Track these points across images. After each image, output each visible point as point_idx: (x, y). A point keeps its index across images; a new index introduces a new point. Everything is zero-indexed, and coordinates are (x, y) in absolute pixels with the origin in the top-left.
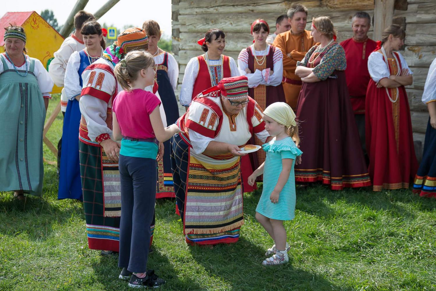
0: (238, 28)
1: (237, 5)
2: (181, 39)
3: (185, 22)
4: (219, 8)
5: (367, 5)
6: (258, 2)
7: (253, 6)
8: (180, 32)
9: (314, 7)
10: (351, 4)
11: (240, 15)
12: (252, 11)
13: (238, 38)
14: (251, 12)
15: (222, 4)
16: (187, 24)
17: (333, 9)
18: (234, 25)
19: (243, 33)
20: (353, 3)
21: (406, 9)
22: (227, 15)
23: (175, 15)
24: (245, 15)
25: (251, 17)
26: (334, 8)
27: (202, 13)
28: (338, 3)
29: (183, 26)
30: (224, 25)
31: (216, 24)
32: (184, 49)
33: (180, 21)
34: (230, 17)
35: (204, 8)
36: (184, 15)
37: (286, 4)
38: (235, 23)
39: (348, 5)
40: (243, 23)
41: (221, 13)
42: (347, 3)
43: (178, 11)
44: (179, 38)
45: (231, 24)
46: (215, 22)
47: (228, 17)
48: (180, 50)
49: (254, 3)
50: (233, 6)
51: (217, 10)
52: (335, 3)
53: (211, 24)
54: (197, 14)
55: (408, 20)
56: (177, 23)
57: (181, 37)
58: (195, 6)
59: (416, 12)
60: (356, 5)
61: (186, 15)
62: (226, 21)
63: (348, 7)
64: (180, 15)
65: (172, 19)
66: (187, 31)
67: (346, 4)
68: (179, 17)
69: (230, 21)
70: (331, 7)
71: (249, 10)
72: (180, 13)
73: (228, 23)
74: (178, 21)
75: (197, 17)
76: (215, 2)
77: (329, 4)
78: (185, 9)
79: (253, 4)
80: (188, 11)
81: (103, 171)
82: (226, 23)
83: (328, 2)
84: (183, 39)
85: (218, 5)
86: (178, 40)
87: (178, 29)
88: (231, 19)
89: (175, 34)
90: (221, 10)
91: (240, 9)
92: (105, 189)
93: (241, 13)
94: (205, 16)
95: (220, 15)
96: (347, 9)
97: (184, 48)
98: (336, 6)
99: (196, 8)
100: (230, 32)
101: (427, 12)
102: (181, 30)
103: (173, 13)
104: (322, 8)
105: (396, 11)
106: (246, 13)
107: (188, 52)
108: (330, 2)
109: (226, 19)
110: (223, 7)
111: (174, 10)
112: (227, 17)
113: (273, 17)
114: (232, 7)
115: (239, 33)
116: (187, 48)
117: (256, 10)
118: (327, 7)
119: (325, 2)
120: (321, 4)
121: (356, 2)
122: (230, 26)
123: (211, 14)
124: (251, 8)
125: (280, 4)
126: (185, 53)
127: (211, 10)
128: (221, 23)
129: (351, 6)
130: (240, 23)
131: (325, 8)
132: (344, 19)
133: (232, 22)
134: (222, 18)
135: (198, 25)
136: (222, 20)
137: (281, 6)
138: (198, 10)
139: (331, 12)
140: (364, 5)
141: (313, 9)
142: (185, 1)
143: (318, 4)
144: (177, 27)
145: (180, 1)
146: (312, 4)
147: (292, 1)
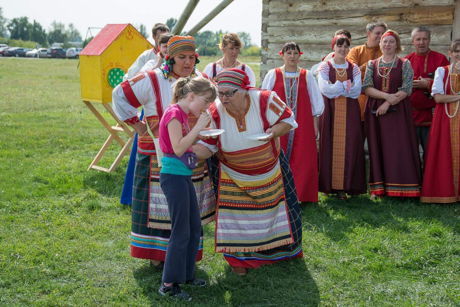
0: (322, 40)
1: (321, 19)
2: (269, 49)
3: (273, 34)
4: (305, 21)
5: (446, 20)
6: (341, 16)
7: (336, 19)
8: (269, 43)
9: (394, 21)
10: (430, 19)
11: (324, 27)
12: (336, 24)
13: (321, 49)
14: (334, 25)
15: (307, 17)
16: (275, 36)
17: (412, 24)
18: (318, 37)
19: (326, 44)
20: (432, 18)
23: (264, 27)
24: (329, 28)
25: (334, 30)
26: (413, 22)
27: (289, 26)
28: (418, 17)
29: (272, 37)
30: (309, 37)
31: (301, 35)
32: (272, 59)
33: (269, 32)
34: (315, 29)
35: (291, 21)
36: (273, 26)
37: (367, 18)
38: (320, 35)
39: (428, 19)
40: (326, 35)
41: (306, 26)
42: (427, 18)
43: (268, 23)
44: (267, 48)
45: (315, 35)
46: (301, 34)
47: (313, 30)
48: (268, 59)
49: (338, 17)
50: (318, 19)
51: (302, 22)
52: (415, 18)
53: (297, 35)
54: (285, 26)
56: (266, 34)
57: (269, 47)
58: (283, 18)
60: (435, 19)
61: (275, 26)
62: (311, 33)
63: (427, 21)
64: (269, 26)
65: (262, 31)
66: (275, 42)
67: (425, 19)
68: (268, 29)
69: (314, 33)
70: (410, 22)
71: (333, 23)
72: (269, 25)
73: (313, 35)
74: (267, 33)
75: (284, 29)
76: (301, 15)
77: (409, 19)
78: (274, 21)
79: (336, 18)
80: (277, 23)
81: (151, 182)
82: (311, 35)
83: (408, 17)
84: (271, 49)
85: (304, 18)
86: (267, 50)
87: (267, 40)
88: (315, 31)
89: (264, 44)
90: (307, 22)
91: (324, 22)
92: (151, 201)
93: (325, 26)
94: (292, 28)
95: (306, 28)
96: (426, 23)
97: (271, 57)
98: (416, 20)
99: (284, 20)
100: (314, 43)
102: (270, 41)
103: (263, 24)
104: (402, 22)
106: (329, 25)
107: (275, 61)
108: (410, 17)
109: (311, 32)
110: (308, 20)
111: (263, 22)
112: (311, 29)
113: (355, 30)
114: (316, 20)
115: (322, 44)
116: (275, 57)
117: (339, 23)
118: (407, 21)
119: (405, 17)
120: (401, 18)
121: (435, 17)
122: (314, 38)
123: (297, 26)
124: (334, 21)
125: (362, 18)
126: (273, 62)
127: (298, 22)
128: (306, 35)
129: (430, 21)
130: (323, 36)
131: (405, 22)
133: (316, 34)
134: (307, 31)
135: (285, 36)
136: (307, 32)
137: (363, 19)
138: (285, 23)
139: (411, 26)
140: (443, 20)
141: (393, 23)
142: (274, 13)
143: (398, 18)
144: (266, 38)
145: (269, 14)
146: (392, 18)
147: (373, 15)
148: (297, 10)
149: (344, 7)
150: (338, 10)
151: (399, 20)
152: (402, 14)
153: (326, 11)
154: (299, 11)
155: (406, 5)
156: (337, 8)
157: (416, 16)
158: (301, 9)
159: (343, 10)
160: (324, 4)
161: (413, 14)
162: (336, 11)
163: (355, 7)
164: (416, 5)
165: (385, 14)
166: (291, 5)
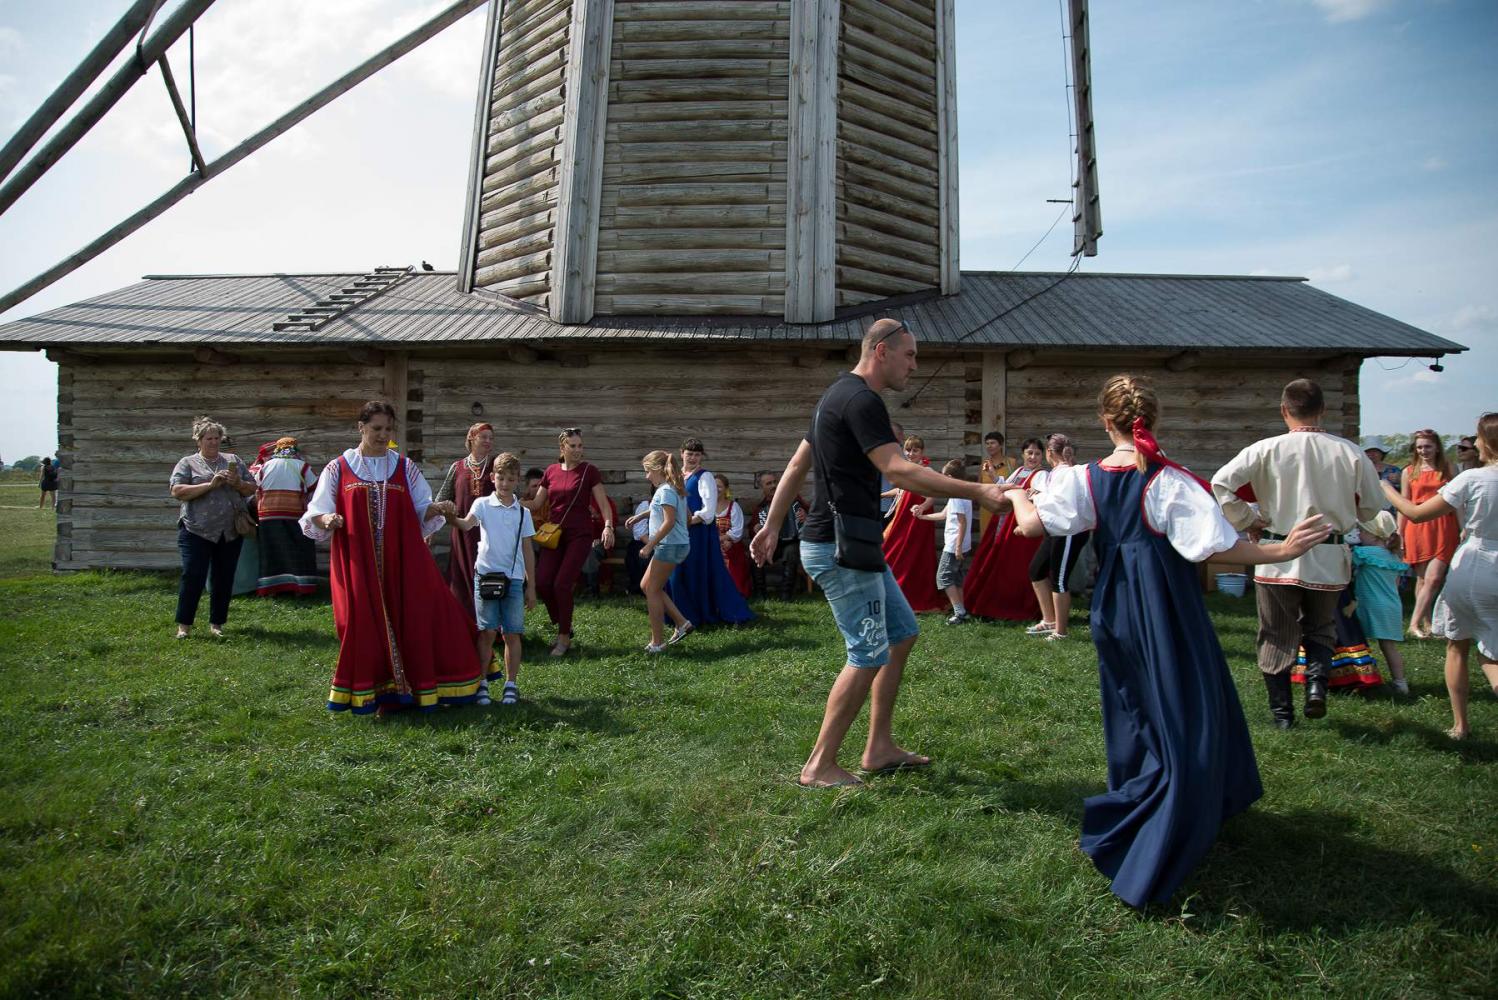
3: (84, 427)
4: (149, 411)
6: (215, 406)
8: (75, 439)
9: (303, 414)
15: (153, 406)
16: (90, 430)
17: (328, 418)
18: (177, 432)
21: (421, 421)
22: (163, 421)
23: (64, 417)
26: (329, 416)
27: (119, 416)
28: (336, 411)
29: (82, 432)
30: (161, 432)
32: (82, 462)
35: (122, 410)
36: (82, 417)
37: (260, 409)
41: (151, 417)
42: (349, 412)
43: (71, 412)
46: (145, 427)
47: (167, 422)
48: (74, 462)
49: (210, 407)
50: (175, 409)
51: (145, 413)
52: (332, 411)
53: (136, 429)
54: (109, 417)
55: (424, 432)
56: (68, 427)
57: (75, 445)
58: (105, 406)
59: (434, 424)
61: (88, 417)
62: (164, 426)
63: (348, 416)
64: (72, 417)
65: (58, 423)
66: (88, 438)
67: (347, 413)
68: (73, 420)
69: (170, 427)
70: (326, 416)
72: (74, 414)
73: (169, 429)
74: (71, 426)
75: (108, 421)
76: (141, 403)
77: (323, 412)
78: (86, 410)
80: (92, 413)
82: (164, 429)
83: (322, 410)
84: (78, 449)
85: (146, 407)
86: (70, 450)
87: (72, 436)
88: (170, 424)
89: (65, 440)
90: (152, 412)
91: (186, 413)
94: (124, 420)
95: (152, 420)
97: (85, 459)
98: (333, 414)
99: (107, 409)
100: (167, 440)
101: (446, 425)
102: (77, 437)
103: (61, 415)
104: (313, 415)
105: (411, 423)
107: (92, 465)
108: (325, 410)
109: (161, 425)
110: (155, 409)
111: (62, 411)
113: (241, 423)
114: (170, 410)
116: (89, 459)
118: (320, 415)
119: (318, 409)
120: (311, 411)
122: (171, 433)
123: (136, 417)
125: (252, 409)
126: (86, 466)
127: (136, 413)
128: (155, 429)
131: (317, 416)
132: (346, 429)
134: (156, 423)
136: (157, 425)
137: (254, 411)
138: (109, 412)
139: (325, 420)
141: (300, 416)
142: (82, 399)
143: (308, 411)
144: (67, 432)
145: (74, 400)
146: (301, 410)
147: (270, 407)
148: (133, 395)
149: (221, 396)
150: (208, 399)
151: (310, 413)
152: (312, 407)
153: (187, 399)
154: (136, 398)
155: (318, 396)
156: (207, 395)
157: (334, 410)
158: (140, 395)
159: (218, 400)
160: (184, 390)
161: (330, 407)
162: (205, 400)
163: (237, 396)
164: (332, 397)
165: (286, 406)
166: (120, 389)
